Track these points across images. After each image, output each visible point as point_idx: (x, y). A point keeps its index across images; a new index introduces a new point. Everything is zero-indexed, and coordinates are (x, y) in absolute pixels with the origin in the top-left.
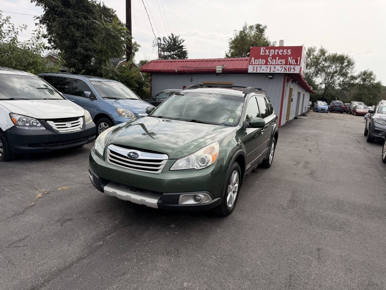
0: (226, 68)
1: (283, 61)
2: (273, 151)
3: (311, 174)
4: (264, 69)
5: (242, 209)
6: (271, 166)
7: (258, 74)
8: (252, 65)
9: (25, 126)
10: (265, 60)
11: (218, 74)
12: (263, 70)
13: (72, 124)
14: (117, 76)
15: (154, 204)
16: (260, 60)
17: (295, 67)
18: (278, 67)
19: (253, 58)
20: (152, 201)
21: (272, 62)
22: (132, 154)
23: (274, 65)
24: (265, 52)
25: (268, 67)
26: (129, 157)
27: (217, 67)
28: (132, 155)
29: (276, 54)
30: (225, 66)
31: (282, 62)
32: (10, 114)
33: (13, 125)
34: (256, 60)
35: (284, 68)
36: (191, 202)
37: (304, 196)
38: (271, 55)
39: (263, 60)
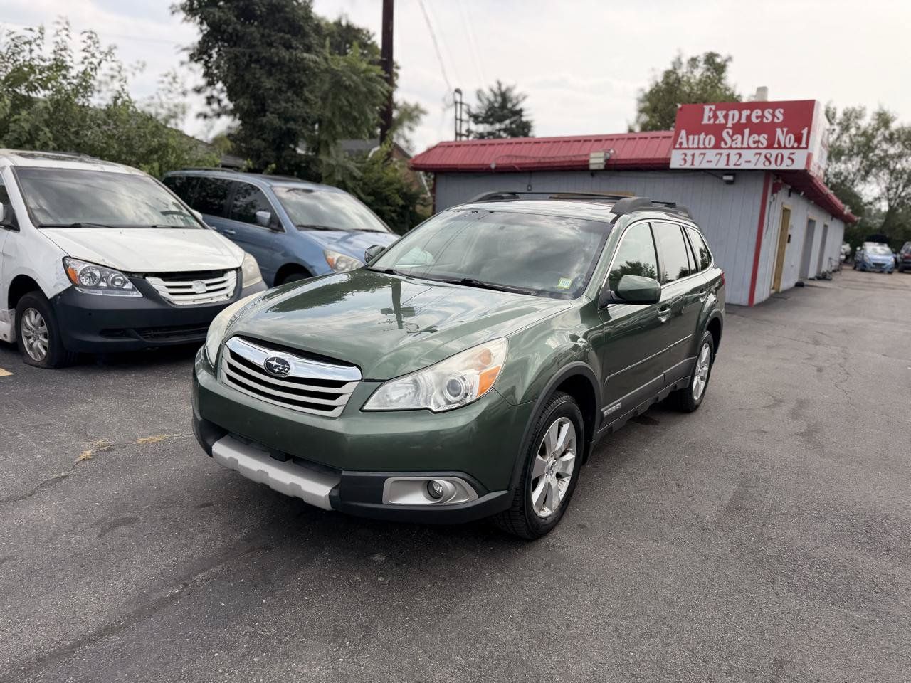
0: (614, 157)
1: (763, 139)
2: (706, 368)
3: (808, 434)
4: (713, 160)
5: (584, 523)
6: (701, 407)
7: (698, 173)
8: (680, 148)
9: (96, 287)
10: (715, 137)
11: (594, 173)
12: (708, 162)
13: (207, 285)
14: (354, 178)
15: (320, 497)
16: (703, 136)
17: (793, 154)
18: (748, 155)
19: (683, 133)
20: (317, 490)
21: (733, 141)
22: (274, 363)
23: (737, 148)
24: (716, 117)
25: (721, 154)
26: (268, 369)
27: (592, 155)
28: (276, 366)
29: (743, 120)
30: (612, 151)
31: (758, 142)
32: (63, 259)
33: (69, 284)
34: (691, 137)
35: (763, 156)
36: (418, 499)
37: (771, 495)
38: (730, 125)
39: (709, 137)
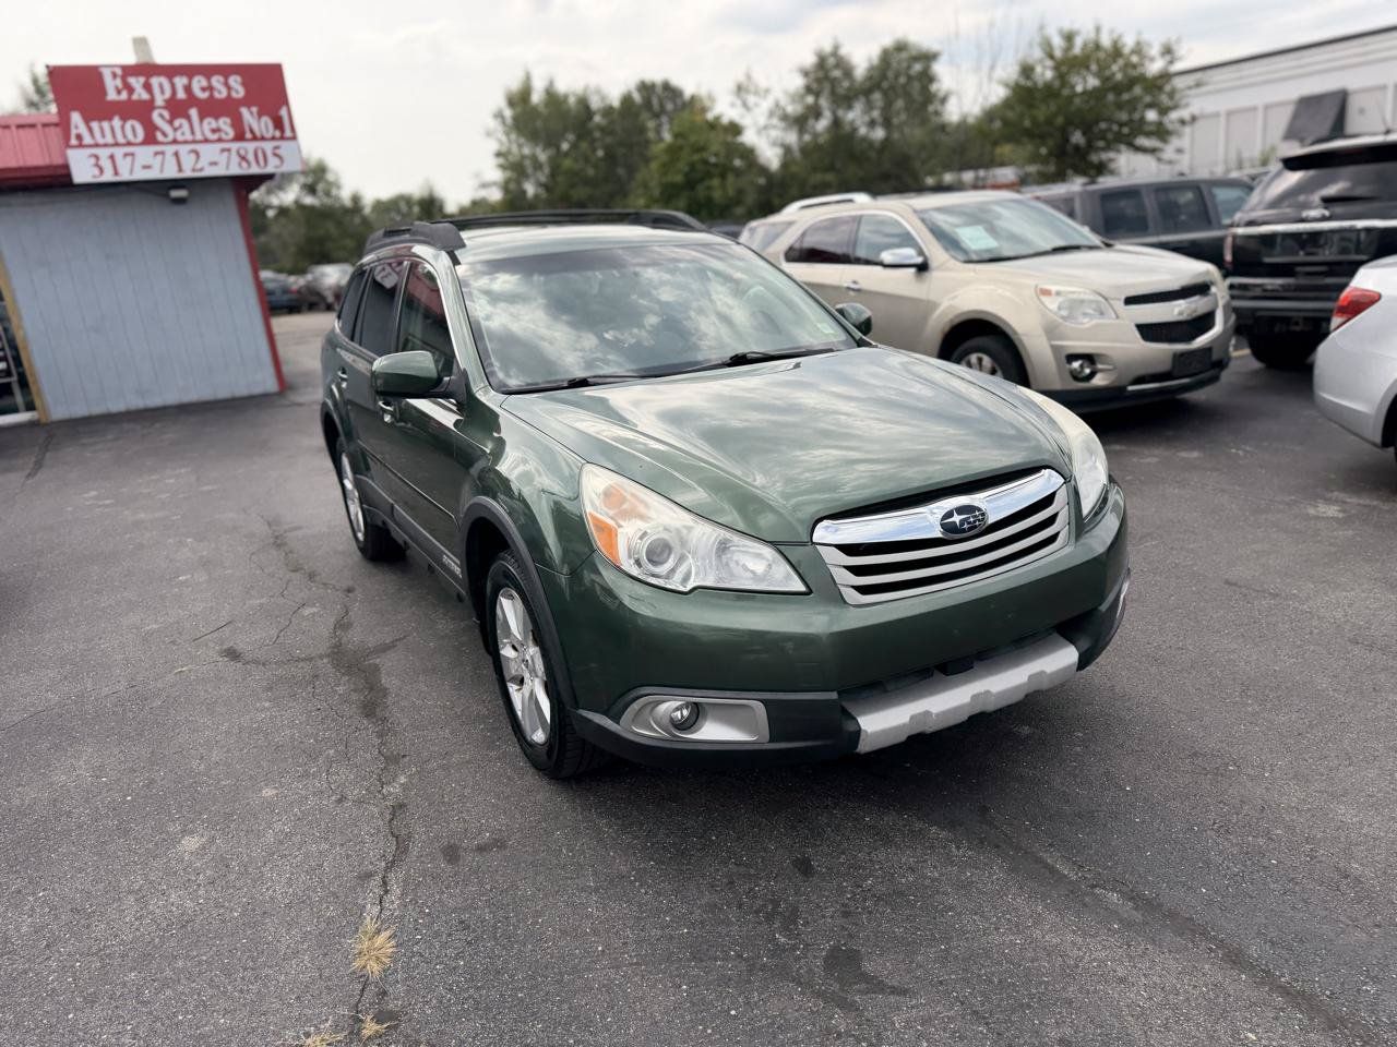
1: (224, 123)
4: (152, 164)
8: (81, 146)
10: (141, 123)
12: (144, 167)
16: (117, 122)
18: (210, 152)
19: (76, 117)
21: (175, 130)
22: (957, 519)
23: (186, 142)
24: (131, 90)
25: (163, 153)
29: (181, 95)
31: (219, 130)
34: (95, 125)
35: (234, 153)
38: (159, 101)
39: (128, 125)
